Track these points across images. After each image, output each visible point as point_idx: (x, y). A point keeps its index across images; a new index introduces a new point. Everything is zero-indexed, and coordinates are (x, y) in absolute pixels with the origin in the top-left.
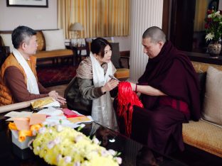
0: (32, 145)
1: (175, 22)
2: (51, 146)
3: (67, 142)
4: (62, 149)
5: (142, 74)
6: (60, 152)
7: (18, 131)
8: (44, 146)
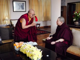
0: (20, 49)
1: (69, 15)
2: (25, 49)
3: (29, 48)
4: (27, 49)
5: (55, 33)
6: (27, 50)
7: (16, 46)
8: (23, 49)
